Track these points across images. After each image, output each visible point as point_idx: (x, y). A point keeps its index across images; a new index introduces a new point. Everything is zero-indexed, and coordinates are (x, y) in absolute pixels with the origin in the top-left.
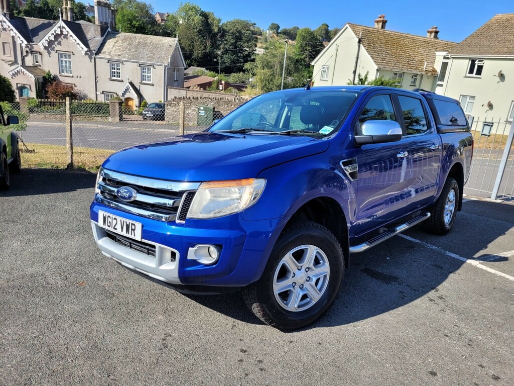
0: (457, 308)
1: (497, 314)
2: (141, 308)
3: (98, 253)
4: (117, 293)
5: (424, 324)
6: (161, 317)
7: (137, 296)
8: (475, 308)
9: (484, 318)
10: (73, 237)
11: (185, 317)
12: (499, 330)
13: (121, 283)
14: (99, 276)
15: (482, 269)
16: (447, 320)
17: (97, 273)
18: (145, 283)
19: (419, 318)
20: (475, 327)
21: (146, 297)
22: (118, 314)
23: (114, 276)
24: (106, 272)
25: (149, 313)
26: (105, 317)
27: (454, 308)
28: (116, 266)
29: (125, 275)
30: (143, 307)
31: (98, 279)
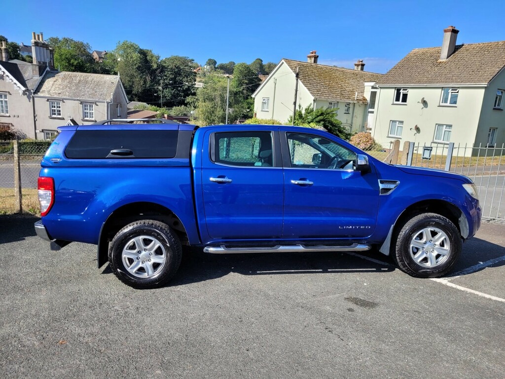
0: (443, 330)
1: (480, 332)
2: (134, 363)
3: (72, 306)
4: (103, 349)
5: (419, 350)
6: (159, 372)
7: (126, 350)
8: (459, 328)
9: (470, 337)
10: (40, 290)
11: (184, 370)
12: (488, 348)
13: (105, 338)
14: (80, 331)
15: (452, 288)
16: (439, 344)
17: (77, 329)
18: (131, 334)
19: (412, 344)
20: (465, 348)
21: (137, 351)
22: (111, 373)
23: (95, 330)
24: (86, 326)
25: (145, 368)
27: (441, 330)
28: (96, 319)
29: (108, 328)
30: (137, 362)
31: (79, 335)
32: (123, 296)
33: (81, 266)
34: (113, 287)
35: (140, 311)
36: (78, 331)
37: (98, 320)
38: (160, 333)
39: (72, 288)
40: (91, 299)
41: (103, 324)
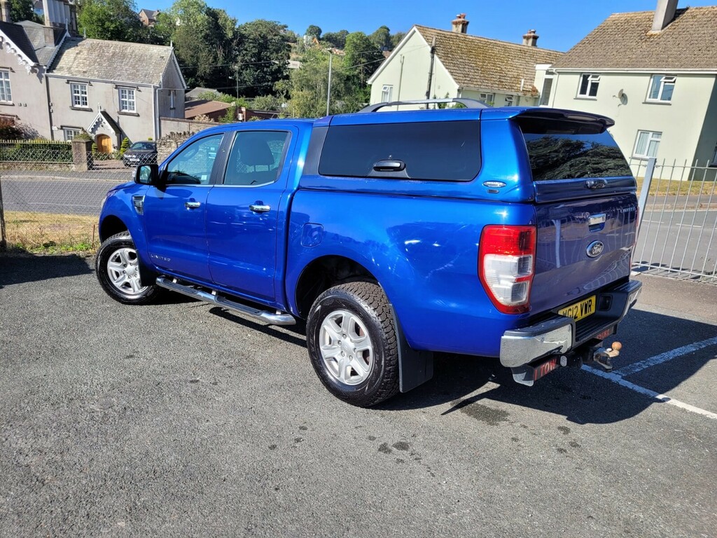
0: (600, 462)
1: (659, 468)
2: (88, 506)
3: (26, 401)
4: (49, 478)
5: (555, 497)
6: (122, 524)
7: (84, 482)
8: (627, 460)
9: (641, 476)
11: (164, 521)
12: (667, 498)
13: (59, 458)
14: (23, 445)
15: (625, 388)
16: (589, 487)
17: (20, 441)
18: (101, 454)
19: (545, 487)
20: (631, 496)
21: (100, 483)
22: (46, 523)
23: (47, 444)
24: (36, 436)
25: (102, 516)
26: (20, 532)
27: (596, 462)
28: (55, 425)
29: (69, 441)
30: (93, 503)
31: (20, 452)
32: (109, 388)
33: (62, 335)
34: (100, 372)
35: (128, 413)
36: (21, 444)
37: (58, 428)
38: (147, 452)
39: (36, 371)
40: (59, 390)
41: (64, 434)
